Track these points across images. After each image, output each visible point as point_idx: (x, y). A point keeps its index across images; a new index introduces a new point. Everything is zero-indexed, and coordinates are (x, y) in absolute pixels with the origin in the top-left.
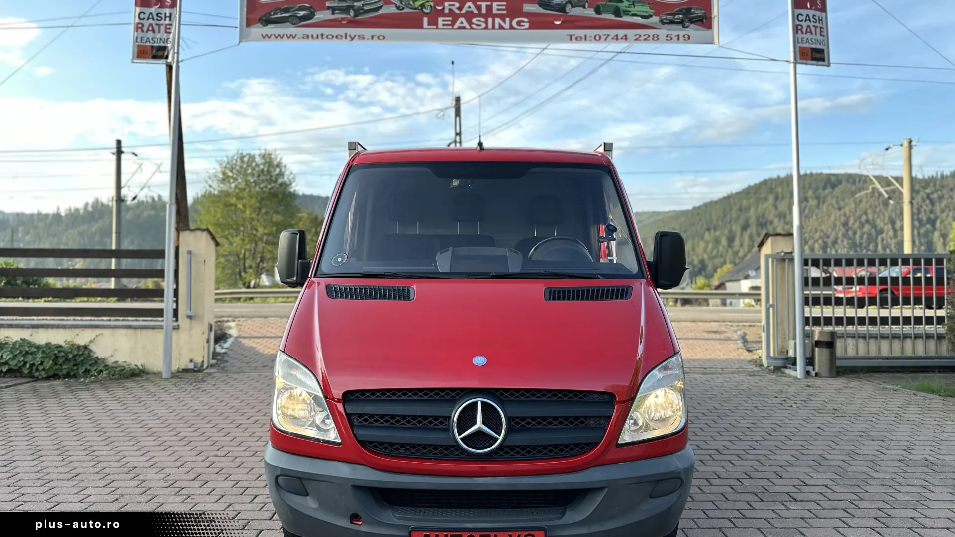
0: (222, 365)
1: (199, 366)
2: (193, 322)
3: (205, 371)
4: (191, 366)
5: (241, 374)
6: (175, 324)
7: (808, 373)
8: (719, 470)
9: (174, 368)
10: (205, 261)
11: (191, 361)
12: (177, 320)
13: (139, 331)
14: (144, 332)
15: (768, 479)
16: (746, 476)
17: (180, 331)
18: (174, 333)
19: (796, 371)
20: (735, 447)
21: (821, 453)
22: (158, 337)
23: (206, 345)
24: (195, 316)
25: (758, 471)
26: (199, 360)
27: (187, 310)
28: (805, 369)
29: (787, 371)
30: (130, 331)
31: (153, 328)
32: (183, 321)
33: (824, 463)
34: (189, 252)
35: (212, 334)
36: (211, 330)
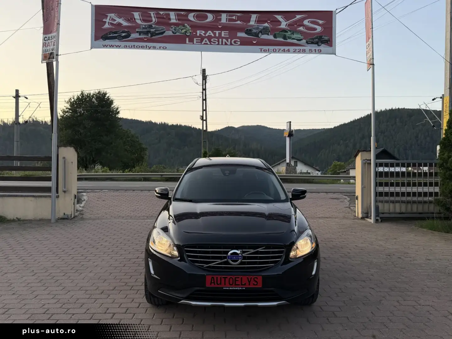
1: (69, 216)
2: (66, 194)
3: (72, 219)
4: (65, 216)
7: (377, 220)
9: (57, 216)
10: (72, 162)
11: (65, 214)
12: (58, 193)
17: (60, 198)
18: (57, 199)
22: (48, 202)
23: (73, 205)
24: (67, 191)
26: (69, 213)
27: (63, 188)
28: (376, 218)
30: (33, 198)
32: (61, 193)
34: (64, 158)
35: (76, 200)
36: (75, 198)
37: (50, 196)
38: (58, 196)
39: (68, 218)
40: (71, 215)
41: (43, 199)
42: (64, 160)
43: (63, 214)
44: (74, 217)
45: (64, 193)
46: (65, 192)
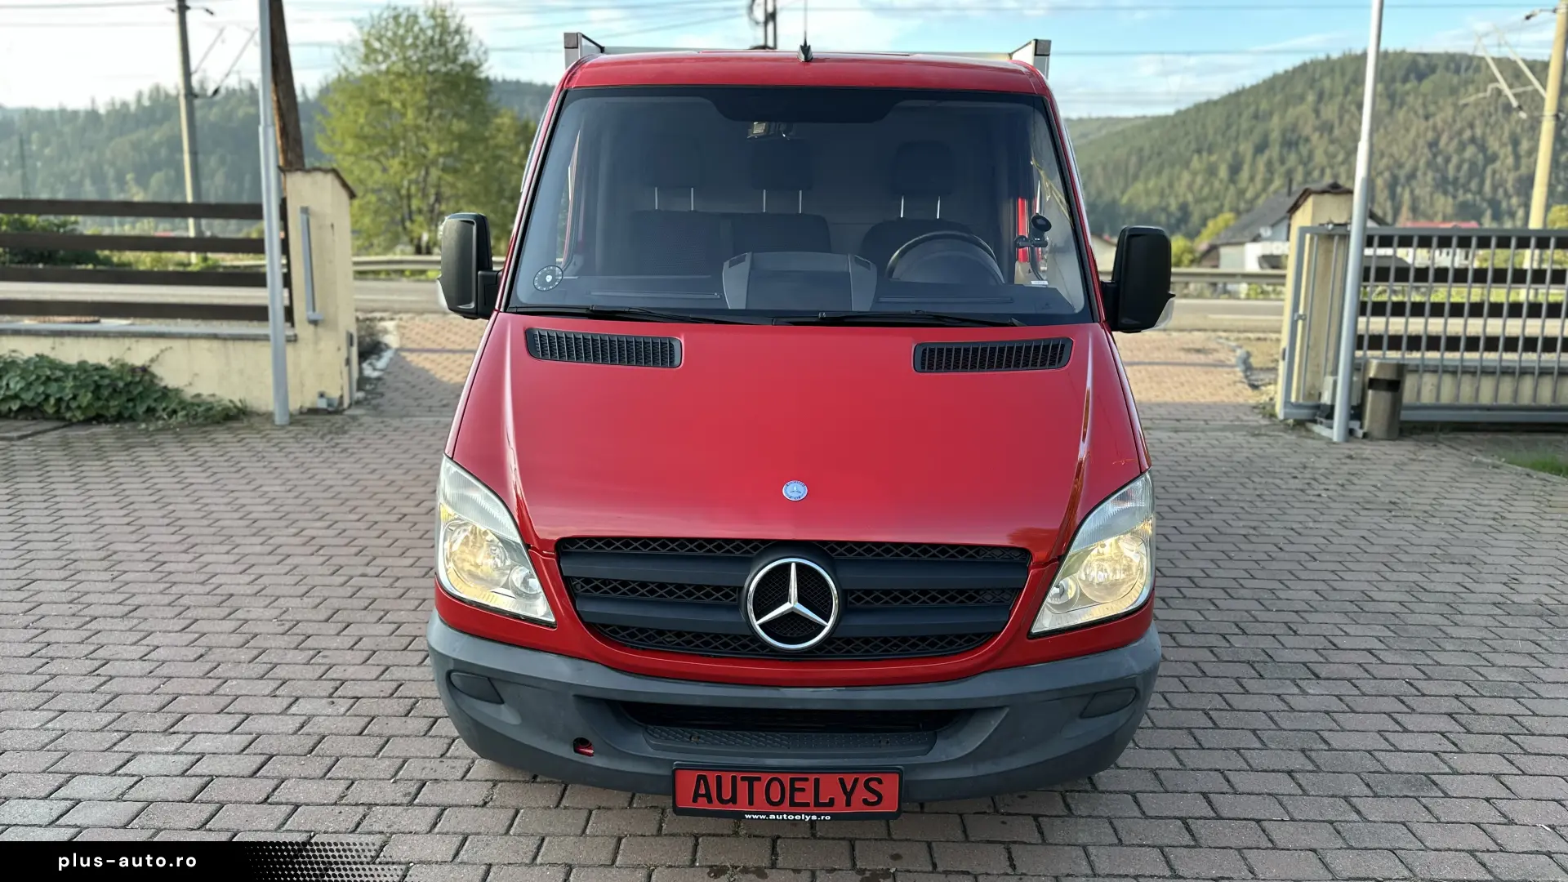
0: (374, 402)
1: (336, 403)
2: (320, 330)
3: (347, 413)
4: (322, 404)
5: (406, 420)
6: (290, 333)
7: (1351, 432)
8: (1193, 616)
9: (294, 405)
10: (332, 226)
11: (322, 395)
12: (293, 325)
13: (230, 344)
14: (239, 345)
15: (1274, 636)
16: (1237, 630)
17: (299, 345)
18: (290, 349)
19: (1331, 427)
20: (1222, 573)
21: (1365, 587)
22: (262, 355)
23: (345, 370)
24: (323, 321)
25: (1257, 621)
26: (335, 394)
27: (307, 310)
28: (1347, 424)
29: (1317, 428)
30: (216, 345)
31: (255, 338)
32: (302, 329)
33: (1369, 606)
34: (305, 211)
35: (355, 350)
36: (351, 344)
37: (266, 338)
38: (296, 336)
39: (330, 409)
40: (341, 397)
41: (248, 347)
42: (305, 217)
43: (316, 395)
44: (350, 406)
45: (311, 327)
46: (315, 323)
